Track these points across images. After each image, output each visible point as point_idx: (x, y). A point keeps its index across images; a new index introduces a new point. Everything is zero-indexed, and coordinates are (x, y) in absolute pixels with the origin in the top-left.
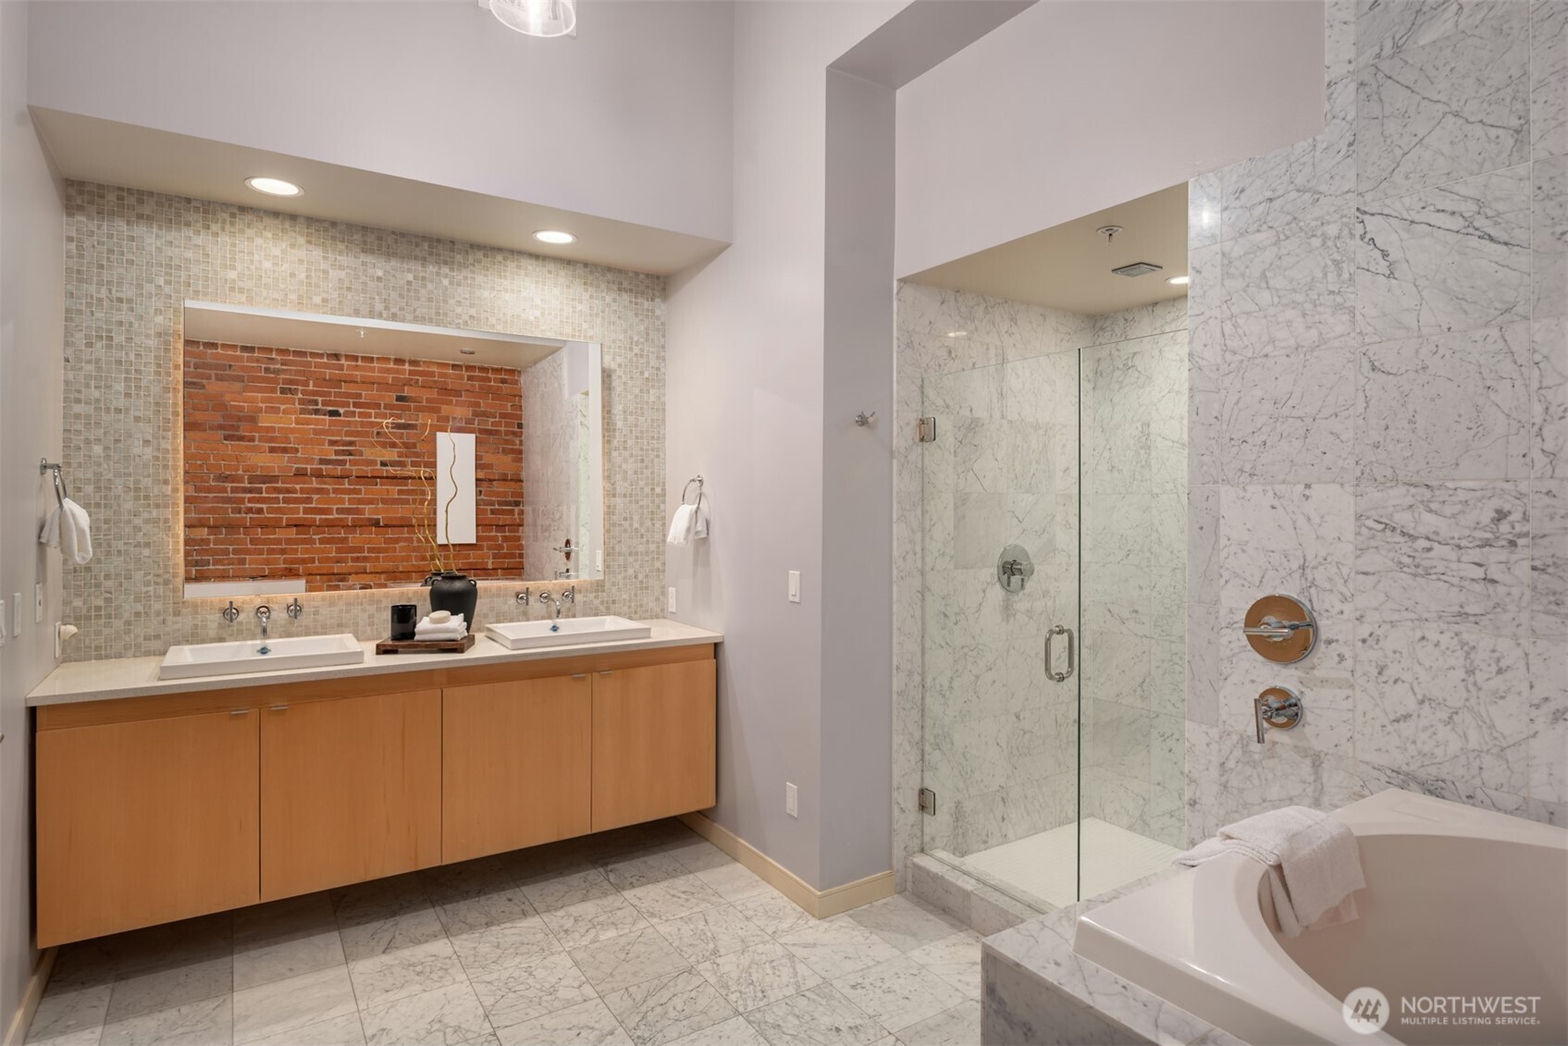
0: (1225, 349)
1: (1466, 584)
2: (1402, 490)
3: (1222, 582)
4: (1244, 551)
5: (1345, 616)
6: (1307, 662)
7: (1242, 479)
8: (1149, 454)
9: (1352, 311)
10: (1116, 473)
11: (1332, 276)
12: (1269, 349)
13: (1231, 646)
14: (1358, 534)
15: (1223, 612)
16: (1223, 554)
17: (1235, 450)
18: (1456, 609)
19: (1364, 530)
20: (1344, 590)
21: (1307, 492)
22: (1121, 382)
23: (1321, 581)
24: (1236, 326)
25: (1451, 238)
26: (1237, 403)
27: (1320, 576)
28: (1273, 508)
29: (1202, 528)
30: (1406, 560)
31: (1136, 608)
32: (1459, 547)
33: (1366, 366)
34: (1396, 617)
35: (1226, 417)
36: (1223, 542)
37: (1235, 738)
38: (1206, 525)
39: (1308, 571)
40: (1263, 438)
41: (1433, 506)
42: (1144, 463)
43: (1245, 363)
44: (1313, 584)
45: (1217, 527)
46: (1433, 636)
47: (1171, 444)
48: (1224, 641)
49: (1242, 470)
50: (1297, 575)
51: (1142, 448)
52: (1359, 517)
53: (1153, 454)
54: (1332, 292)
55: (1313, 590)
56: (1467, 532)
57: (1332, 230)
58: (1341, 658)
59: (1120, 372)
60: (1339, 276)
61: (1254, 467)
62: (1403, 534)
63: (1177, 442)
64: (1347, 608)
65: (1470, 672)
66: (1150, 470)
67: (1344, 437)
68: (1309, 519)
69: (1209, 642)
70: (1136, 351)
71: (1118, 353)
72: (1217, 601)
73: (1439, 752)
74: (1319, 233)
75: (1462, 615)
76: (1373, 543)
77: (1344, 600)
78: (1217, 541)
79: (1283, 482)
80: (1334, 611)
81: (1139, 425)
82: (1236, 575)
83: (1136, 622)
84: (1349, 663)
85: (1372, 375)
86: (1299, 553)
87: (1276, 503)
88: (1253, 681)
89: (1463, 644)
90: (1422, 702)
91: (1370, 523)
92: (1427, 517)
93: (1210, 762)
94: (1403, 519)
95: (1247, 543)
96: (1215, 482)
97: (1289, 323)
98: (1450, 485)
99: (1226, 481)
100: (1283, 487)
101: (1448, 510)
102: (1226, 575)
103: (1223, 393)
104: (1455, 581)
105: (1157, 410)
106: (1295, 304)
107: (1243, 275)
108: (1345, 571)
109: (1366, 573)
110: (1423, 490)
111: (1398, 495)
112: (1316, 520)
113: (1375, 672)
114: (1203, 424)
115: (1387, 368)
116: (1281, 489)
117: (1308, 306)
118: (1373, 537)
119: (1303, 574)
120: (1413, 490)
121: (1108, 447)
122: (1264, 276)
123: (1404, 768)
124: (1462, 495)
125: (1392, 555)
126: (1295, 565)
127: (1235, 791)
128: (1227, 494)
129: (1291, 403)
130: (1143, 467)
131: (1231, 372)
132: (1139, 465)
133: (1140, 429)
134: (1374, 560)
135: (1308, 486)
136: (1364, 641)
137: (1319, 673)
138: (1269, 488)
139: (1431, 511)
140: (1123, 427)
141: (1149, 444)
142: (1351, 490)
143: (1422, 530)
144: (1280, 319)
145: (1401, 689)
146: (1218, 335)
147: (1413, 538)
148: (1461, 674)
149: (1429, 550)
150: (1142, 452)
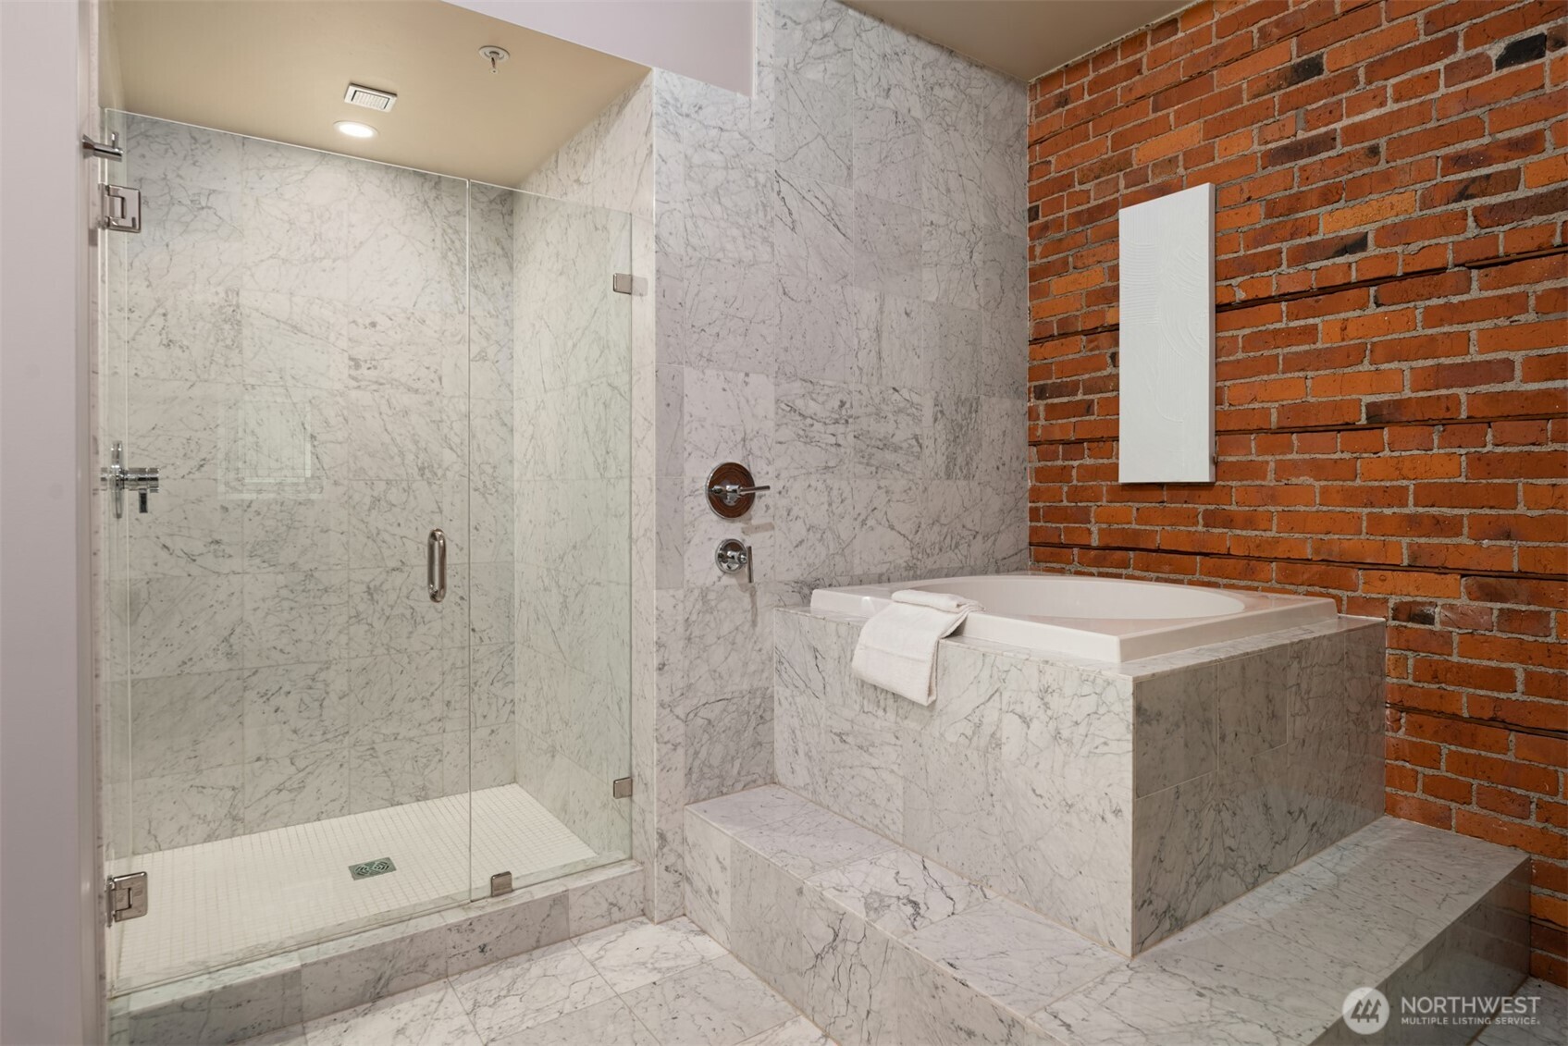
0: (688, 244)
1: (828, 447)
2: (798, 384)
3: (686, 454)
4: (703, 426)
5: (770, 476)
6: (746, 516)
7: (701, 363)
8: (239, 332)
9: (772, 245)
10: (176, 351)
11: (761, 214)
12: (720, 255)
13: (693, 511)
14: (777, 413)
15: (687, 482)
16: (686, 430)
17: (695, 336)
18: (824, 464)
19: (780, 411)
20: (768, 456)
21: (747, 379)
22: (187, 224)
23: (756, 451)
24: (695, 225)
25: (822, 218)
26: (697, 295)
27: (754, 445)
28: (724, 390)
29: (668, 405)
30: (802, 433)
31: (218, 538)
32: (825, 423)
33: (781, 291)
34: (796, 473)
35: (688, 305)
36: (687, 418)
37: (696, 593)
38: (671, 403)
39: (747, 442)
40: (717, 329)
41: (814, 396)
42: (229, 342)
43: (703, 262)
44: (750, 453)
45: (681, 405)
46: (814, 483)
47: (274, 323)
48: (687, 508)
49: (701, 355)
50: (740, 446)
51: (225, 321)
52: (777, 401)
53: (246, 332)
54: (761, 226)
55: (750, 457)
56: (828, 414)
57: (762, 178)
58: (767, 507)
59: (184, 209)
60: (765, 216)
61: (710, 354)
62: (800, 414)
63: (285, 323)
64: (770, 469)
65: (830, 505)
66: (240, 352)
67: (768, 340)
68: (748, 401)
69: (676, 511)
70: (213, 187)
71: (178, 180)
72: (682, 473)
73: (817, 561)
74: (753, 176)
75: (827, 468)
76: (785, 421)
77: (769, 463)
78: (682, 417)
79: (731, 369)
80: (763, 473)
81: (221, 289)
82: (697, 448)
83: (216, 557)
84: (771, 511)
85: (783, 297)
86: (742, 428)
87: (726, 386)
88: (710, 539)
89: (827, 487)
90: (809, 530)
91: (783, 406)
92: (812, 404)
93: (677, 621)
94: (799, 404)
95: (705, 419)
96: (680, 363)
97: (734, 240)
98: (822, 383)
99: (689, 363)
100: (731, 374)
101: (821, 399)
102: (689, 448)
103: (686, 282)
104: (824, 446)
105: (252, 275)
106: (739, 227)
107: (701, 182)
108: (769, 441)
109: (780, 443)
110: (809, 384)
111: (797, 387)
112: (753, 402)
113: (785, 514)
114: (669, 307)
115: (791, 294)
116: (730, 374)
117: (747, 231)
118: (785, 416)
119: (744, 445)
120: (805, 384)
121: (161, 311)
122: (716, 191)
123: (801, 578)
124: (827, 390)
125: (794, 429)
126: (739, 437)
127: (697, 640)
128: (690, 375)
129: (736, 305)
130: (227, 347)
131: (691, 266)
132: (221, 343)
133: (222, 295)
134: (786, 433)
135: (747, 375)
136: (780, 493)
137: (754, 522)
138: (721, 373)
139: (813, 399)
140: (190, 287)
141: (238, 317)
142: (773, 380)
143: (809, 412)
144: (728, 233)
145: (800, 522)
146: (682, 229)
147: (804, 417)
148: (826, 506)
149: (812, 425)
150: (227, 327)
